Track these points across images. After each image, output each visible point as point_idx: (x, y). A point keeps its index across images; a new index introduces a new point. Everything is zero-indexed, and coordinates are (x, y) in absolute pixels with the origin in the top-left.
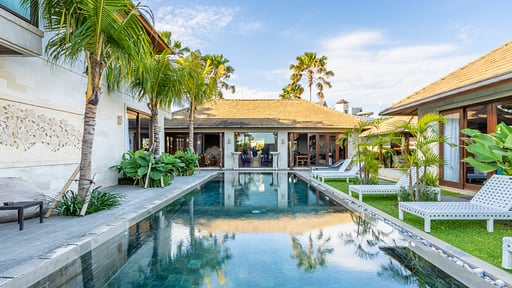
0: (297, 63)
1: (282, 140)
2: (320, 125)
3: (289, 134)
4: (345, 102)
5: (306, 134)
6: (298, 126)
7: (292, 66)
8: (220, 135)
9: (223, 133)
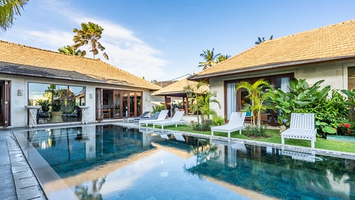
1: (90, 95)
2: (125, 84)
3: (97, 89)
6: (108, 82)
8: (6, 83)
9: (9, 82)
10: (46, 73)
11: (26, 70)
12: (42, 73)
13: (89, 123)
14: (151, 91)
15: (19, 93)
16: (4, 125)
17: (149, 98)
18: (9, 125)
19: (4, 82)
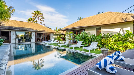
0: (34, 13)
2: (44, 31)
3: (35, 33)
4: (45, 25)
5: (40, 33)
7: (33, 13)
8: (10, 32)
9: (11, 32)
10: (20, 29)
11: (15, 28)
12: (19, 29)
13: (33, 43)
14: (53, 33)
15: (13, 34)
16: (9, 43)
17: (53, 35)
18: (11, 43)
19: (9, 31)
